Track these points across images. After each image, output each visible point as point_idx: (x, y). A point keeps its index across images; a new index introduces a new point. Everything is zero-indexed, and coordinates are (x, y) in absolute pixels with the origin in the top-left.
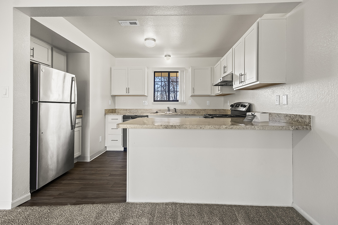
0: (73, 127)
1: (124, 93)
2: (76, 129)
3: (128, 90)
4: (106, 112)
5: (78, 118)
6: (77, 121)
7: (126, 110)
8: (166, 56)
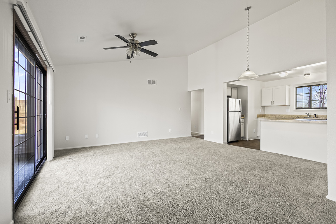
0: (240, 122)
1: (270, 104)
2: (241, 124)
3: (272, 102)
4: (258, 116)
5: (242, 118)
6: (242, 120)
7: (273, 115)
8: (305, 75)
